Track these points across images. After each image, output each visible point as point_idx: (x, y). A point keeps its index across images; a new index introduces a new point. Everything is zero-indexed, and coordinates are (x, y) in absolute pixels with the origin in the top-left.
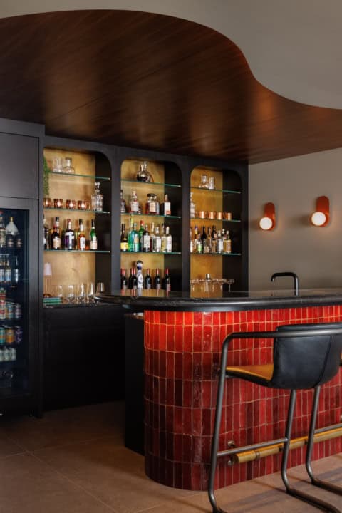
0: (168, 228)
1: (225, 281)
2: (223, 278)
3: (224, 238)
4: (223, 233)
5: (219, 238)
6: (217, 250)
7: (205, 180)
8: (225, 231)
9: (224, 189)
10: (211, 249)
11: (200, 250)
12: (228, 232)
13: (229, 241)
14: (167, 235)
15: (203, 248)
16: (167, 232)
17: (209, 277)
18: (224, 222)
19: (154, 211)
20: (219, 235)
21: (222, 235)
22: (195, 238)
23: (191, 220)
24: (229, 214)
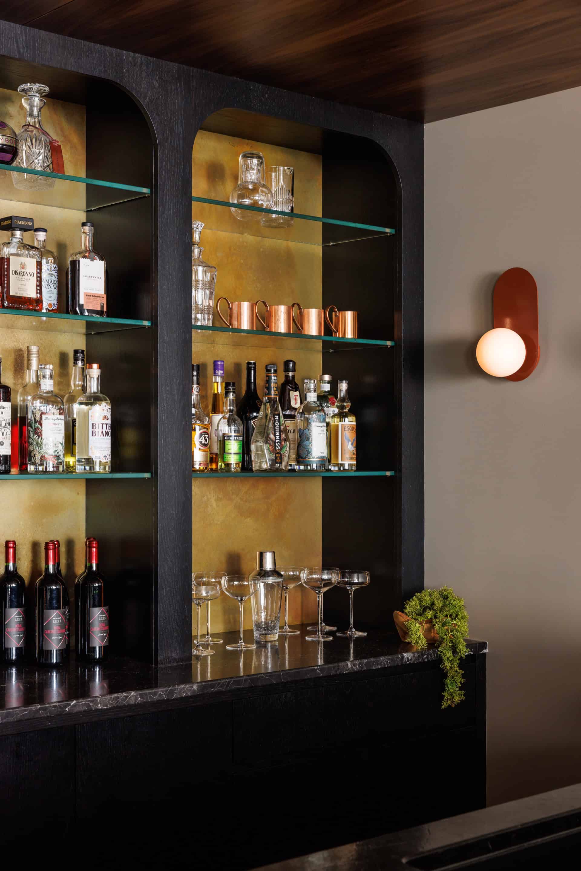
0: (95, 371)
1: (334, 577)
2: (326, 566)
3: (333, 410)
4: (327, 387)
5: (308, 409)
6: (301, 458)
7: (252, 176)
8: (334, 384)
9: (326, 213)
10: (278, 457)
11: (233, 459)
12: (343, 386)
13: (350, 422)
14: (93, 400)
15: (245, 451)
16: (93, 386)
17: (269, 566)
18: (326, 345)
19: (32, 294)
20: (312, 397)
21: (322, 398)
22: (216, 409)
23: (196, 334)
24: (349, 316)
